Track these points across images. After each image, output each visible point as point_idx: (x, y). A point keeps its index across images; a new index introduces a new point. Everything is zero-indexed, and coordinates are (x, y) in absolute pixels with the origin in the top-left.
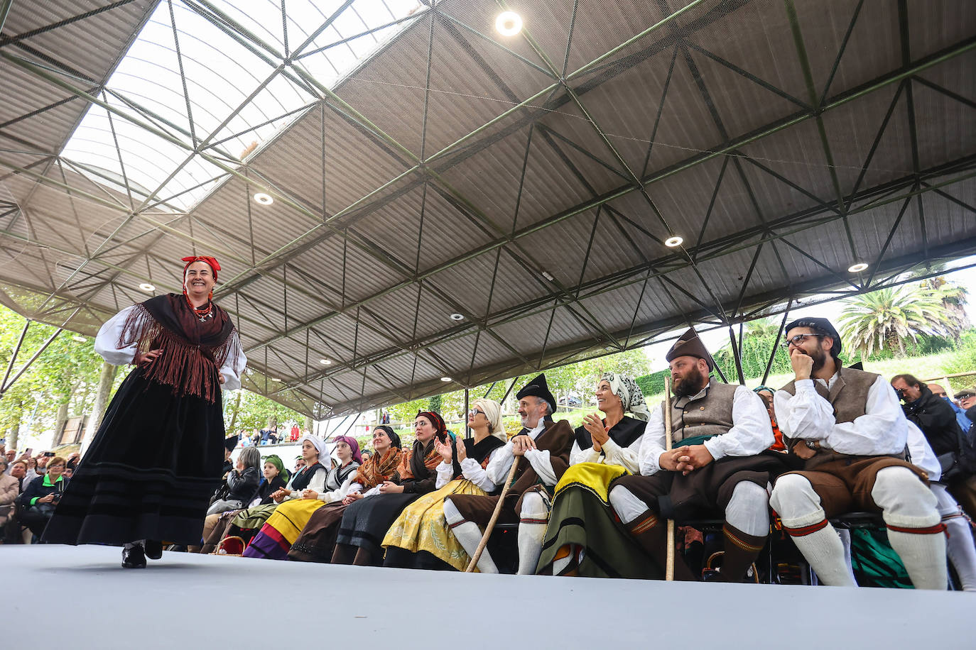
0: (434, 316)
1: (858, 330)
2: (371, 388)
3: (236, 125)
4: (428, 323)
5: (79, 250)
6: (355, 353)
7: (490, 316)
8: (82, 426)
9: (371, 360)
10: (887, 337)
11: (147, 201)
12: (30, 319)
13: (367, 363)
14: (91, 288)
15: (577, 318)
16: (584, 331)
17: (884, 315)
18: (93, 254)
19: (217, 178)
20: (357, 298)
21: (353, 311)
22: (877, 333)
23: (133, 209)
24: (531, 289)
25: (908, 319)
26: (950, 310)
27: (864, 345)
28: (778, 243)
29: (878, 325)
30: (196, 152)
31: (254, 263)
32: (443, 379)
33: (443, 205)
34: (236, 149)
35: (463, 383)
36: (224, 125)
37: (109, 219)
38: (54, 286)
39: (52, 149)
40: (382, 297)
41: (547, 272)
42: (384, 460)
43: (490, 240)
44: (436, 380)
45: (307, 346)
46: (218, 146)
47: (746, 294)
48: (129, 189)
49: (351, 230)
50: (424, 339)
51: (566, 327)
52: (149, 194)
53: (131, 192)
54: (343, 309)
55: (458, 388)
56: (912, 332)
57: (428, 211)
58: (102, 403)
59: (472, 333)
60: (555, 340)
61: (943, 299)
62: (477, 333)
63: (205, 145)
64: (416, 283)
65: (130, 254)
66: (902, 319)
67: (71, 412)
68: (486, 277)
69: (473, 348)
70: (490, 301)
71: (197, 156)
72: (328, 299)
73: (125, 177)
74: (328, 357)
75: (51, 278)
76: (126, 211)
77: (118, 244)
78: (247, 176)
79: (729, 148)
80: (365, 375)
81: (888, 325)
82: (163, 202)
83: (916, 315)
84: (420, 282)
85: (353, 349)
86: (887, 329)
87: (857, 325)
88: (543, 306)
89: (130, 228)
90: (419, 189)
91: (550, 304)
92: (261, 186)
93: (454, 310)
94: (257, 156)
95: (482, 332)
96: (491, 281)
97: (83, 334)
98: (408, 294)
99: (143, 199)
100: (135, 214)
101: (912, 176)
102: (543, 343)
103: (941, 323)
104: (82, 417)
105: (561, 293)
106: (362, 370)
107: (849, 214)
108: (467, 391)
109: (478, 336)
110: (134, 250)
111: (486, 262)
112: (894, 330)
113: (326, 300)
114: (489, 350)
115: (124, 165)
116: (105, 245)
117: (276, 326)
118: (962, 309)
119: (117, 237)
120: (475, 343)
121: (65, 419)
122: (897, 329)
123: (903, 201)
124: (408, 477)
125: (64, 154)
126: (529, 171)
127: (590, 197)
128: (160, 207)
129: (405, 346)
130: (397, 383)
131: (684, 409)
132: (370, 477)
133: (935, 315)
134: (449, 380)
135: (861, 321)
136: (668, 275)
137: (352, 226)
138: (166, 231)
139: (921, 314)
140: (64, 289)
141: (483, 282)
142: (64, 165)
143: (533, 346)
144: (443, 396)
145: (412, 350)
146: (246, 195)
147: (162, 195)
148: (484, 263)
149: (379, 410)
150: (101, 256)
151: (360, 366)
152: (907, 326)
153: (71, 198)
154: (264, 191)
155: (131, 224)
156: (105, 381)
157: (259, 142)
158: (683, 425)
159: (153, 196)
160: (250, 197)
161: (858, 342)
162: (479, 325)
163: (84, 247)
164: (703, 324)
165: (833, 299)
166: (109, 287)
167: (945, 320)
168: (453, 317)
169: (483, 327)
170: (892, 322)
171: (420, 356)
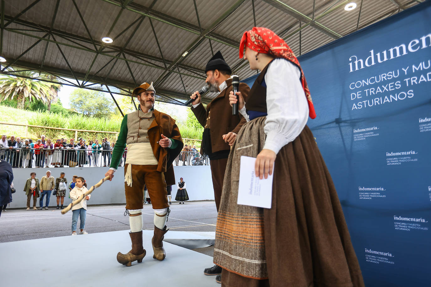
1: (4, 85)
10: (18, 94)
17: (22, 82)
22: (13, 90)
25: (32, 89)
26: (52, 92)
29: (16, 86)
56: (31, 95)
61: (52, 86)
66: (29, 88)
81: (21, 88)
83: (37, 89)
86: (20, 90)
87: (4, 81)
103: (46, 96)
112: (23, 91)
118: (57, 93)
122: (25, 92)
133: (45, 91)
135: (8, 80)
139: (39, 89)
152: (30, 92)
167: (48, 95)
170: (24, 87)
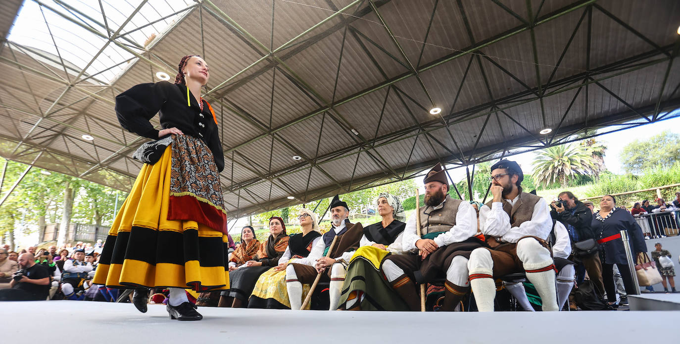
0: (282, 158)
1: (543, 171)
2: (243, 203)
3: (138, 21)
4: (278, 162)
5: (35, 111)
6: (232, 181)
8: (57, 229)
9: (243, 185)
10: (558, 175)
11: (80, 76)
12: (8, 159)
13: (240, 188)
14: (48, 138)
15: (373, 159)
16: (378, 168)
17: (559, 162)
18: (46, 113)
19: (128, 61)
20: (231, 145)
21: (230, 154)
22: (553, 173)
23: (70, 81)
24: (344, 140)
25: (571, 164)
26: (596, 159)
27: (545, 180)
28: (500, 114)
29: (554, 168)
30: (111, 40)
32: (289, 198)
33: (286, 83)
34: (140, 38)
35: (301, 200)
36: (129, 19)
37: (53, 89)
38: (21, 136)
40: (248, 145)
41: (355, 129)
42: (249, 247)
43: (319, 107)
44: (284, 198)
46: (127, 36)
47: (478, 146)
48: (65, 67)
49: (226, 99)
50: (276, 172)
51: (367, 165)
52: (81, 71)
53: (67, 69)
55: (299, 203)
56: (572, 172)
57: (277, 87)
58: (67, 215)
59: (306, 168)
60: (359, 173)
61: (593, 153)
62: (310, 169)
63: (117, 35)
64: (270, 136)
65: (72, 114)
66: (568, 164)
67: (48, 221)
68: (315, 132)
69: (308, 178)
70: (318, 148)
71: (112, 44)
73: (60, 57)
75: (18, 131)
76: (65, 84)
77: (62, 107)
78: (150, 59)
79: (474, 49)
80: (239, 195)
81: (560, 167)
82: (92, 77)
83: (577, 162)
84: (273, 135)
85: (231, 178)
86: (559, 170)
87: (542, 167)
88: (352, 152)
89: (69, 95)
90: (270, 71)
91: (356, 150)
92: (160, 66)
93: (295, 154)
94: (156, 45)
95: (313, 168)
96: (319, 135)
97: (47, 169)
98: (265, 143)
99: (76, 74)
100: (72, 86)
101: (584, 73)
102: (352, 175)
103: (590, 167)
104: (55, 224)
105: (363, 143)
106: (237, 192)
107: (544, 96)
109: (311, 171)
110: (75, 112)
111: (315, 122)
112: (563, 171)
114: (318, 180)
115: (58, 48)
116: (53, 107)
118: (602, 159)
119: (61, 102)
120: (308, 174)
121: (44, 226)
122: (565, 170)
123: (577, 89)
124: (264, 257)
125: (12, 39)
126: (343, 60)
127: (383, 80)
128: (91, 80)
129: (264, 176)
130: (260, 200)
131: (429, 215)
132: (241, 257)
133: (587, 162)
134: (292, 198)
135: (545, 165)
136: (431, 133)
137: (226, 97)
138: (96, 98)
139: (579, 162)
140: (29, 139)
141: (314, 135)
143: (345, 177)
144: (290, 208)
145: (269, 179)
146: (150, 73)
147: (90, 71)
148: (314, 123)
149: (249, 217)
150: (52, 115)
151: (235, 189)
152: (570, 168)
153: (22, 73)
154: (163, 71)
155: (70, 92)
156: (68, 201)
157: (157, 34)
158: (428, 225)
159: (83, 72)
160: (154, 74)
161: (542, 178)
162: (312, 163)
163: (38, 109)
164: (451, 165)
165: (529, 151)
166: (61, 137)
167: (592, 165)
168: (294, 158)
169: (314, 164)
170: (563, 166)
171: (274, 183)
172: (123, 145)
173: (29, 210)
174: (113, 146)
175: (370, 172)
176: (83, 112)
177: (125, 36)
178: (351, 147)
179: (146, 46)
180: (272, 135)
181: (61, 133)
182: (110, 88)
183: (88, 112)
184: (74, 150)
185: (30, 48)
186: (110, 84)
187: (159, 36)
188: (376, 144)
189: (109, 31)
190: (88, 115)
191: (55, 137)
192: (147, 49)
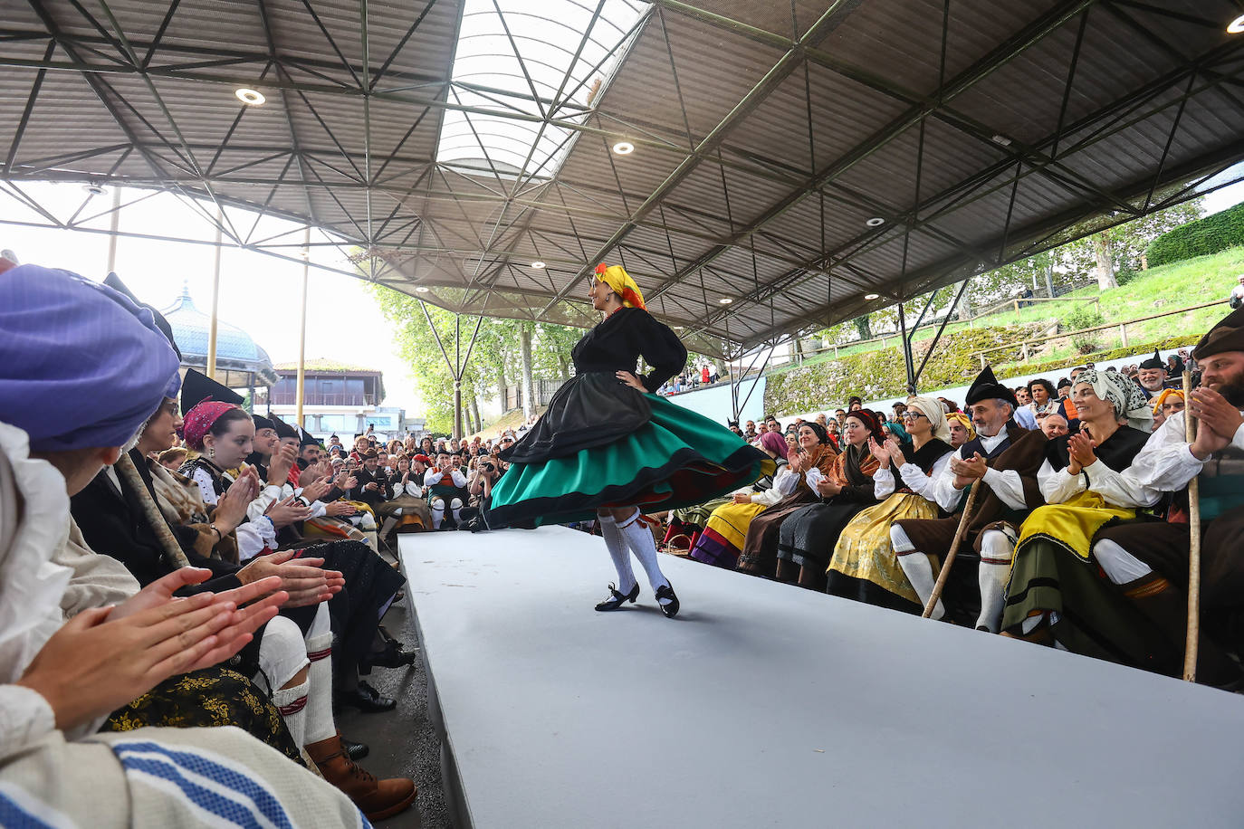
2: (780, 319)
3: (581, 71)
4: (838, 232)
6: (757, 282)
7: (918, 205)
8: (519, 392)
9: (777, 286)
11: (519, 180)
12: (458, 313)
13: (772, 294)
14: (494, 273)
16: (1070, 196)
18: (488, 245)
19: (572, 134)
20: (746, 221)
21: (746, 241)
23: (507, 194)
30: (546, 121)
31: (630, 216)
32: (868, 297)
35: (894, 297)
36: (568, 75)
38: (467, 280)
39: (429, 157)
41: (1001, 135)
43: (906, 106)
44: (856, 299)
45: (703, 288)
46: (570, 101)
48: (496, 172)
50: (837, 251)
51: (1039, 193)
52: (519, 172)
53: (500, 174)
54: (733, 239)
55: (890, 304)
59: (897, 236)
60: (1020, 216)
62: (904, 237)
63: (556, 104)
64: (816, 193)
65: (516, 234)
69: (903, 255)
70: (918, 187)
72: (717, 234)
73: (489, 160)
74: (727, 295)
76: (502, 200)
77: (504, 228)
78: (599, 123)
80: (772, 307)
82: (534, 176)
84: (821, 191)
85: (753, 278)
90: (799, 71)
91: (1012, 172)
92: (617, 134)
93: (870, 214)
94: (604, 96)
95: (910, 234)
97: (499, 317)
98: (810, 209)
99: (514, 178)
100: (510, 200)
102: (1004, 224)
104: (516, 384)
105: (1026, 154)
106: (768, 302)
108: (901, 306)
109: (907, 239)
110: (519, 229)
113: (715, 236)
114: (922, 249)
115: (485, 149)
116: (496, 232)
117: (665, 273)
119: (504, 221)
120: (903, 249)
125: (441, 158)
128: (533, 181)
129: (810, 265)
134: (876, 296)
137: (725, 141)
140: (474, 282)
142: (441, 169)
143: (988, 231)
145: (824, 270)
146: (605, 149)
147: (531, 169)
151: (764, 298)
154: (622, 139)
156: (525, 350)
157: (602, 78)
159: (523, 173)
160: (610, 151)
163: (479, 241)
166: (506, 268)
168: (870, 223)
169: (913, 225)
171: (836, 276)
172: (582, 263)
173: (487, 371)
174: (573, 267)
175: (1051, 210)
176: (525, 228)
177: (568, 102)
178: (996, 165)
179: (589, 103)
180: (819, 192)
181: (506, 263)
182: (552, 183)
183: (532, 225)
184: (524, 283)
185: (453, 162)
186: (553, 178)
187: (605, 81)
188: (1064, 146)
189: (539, 101)
190: (534, 229)
191: (499, 269)
192: (592, 108)
